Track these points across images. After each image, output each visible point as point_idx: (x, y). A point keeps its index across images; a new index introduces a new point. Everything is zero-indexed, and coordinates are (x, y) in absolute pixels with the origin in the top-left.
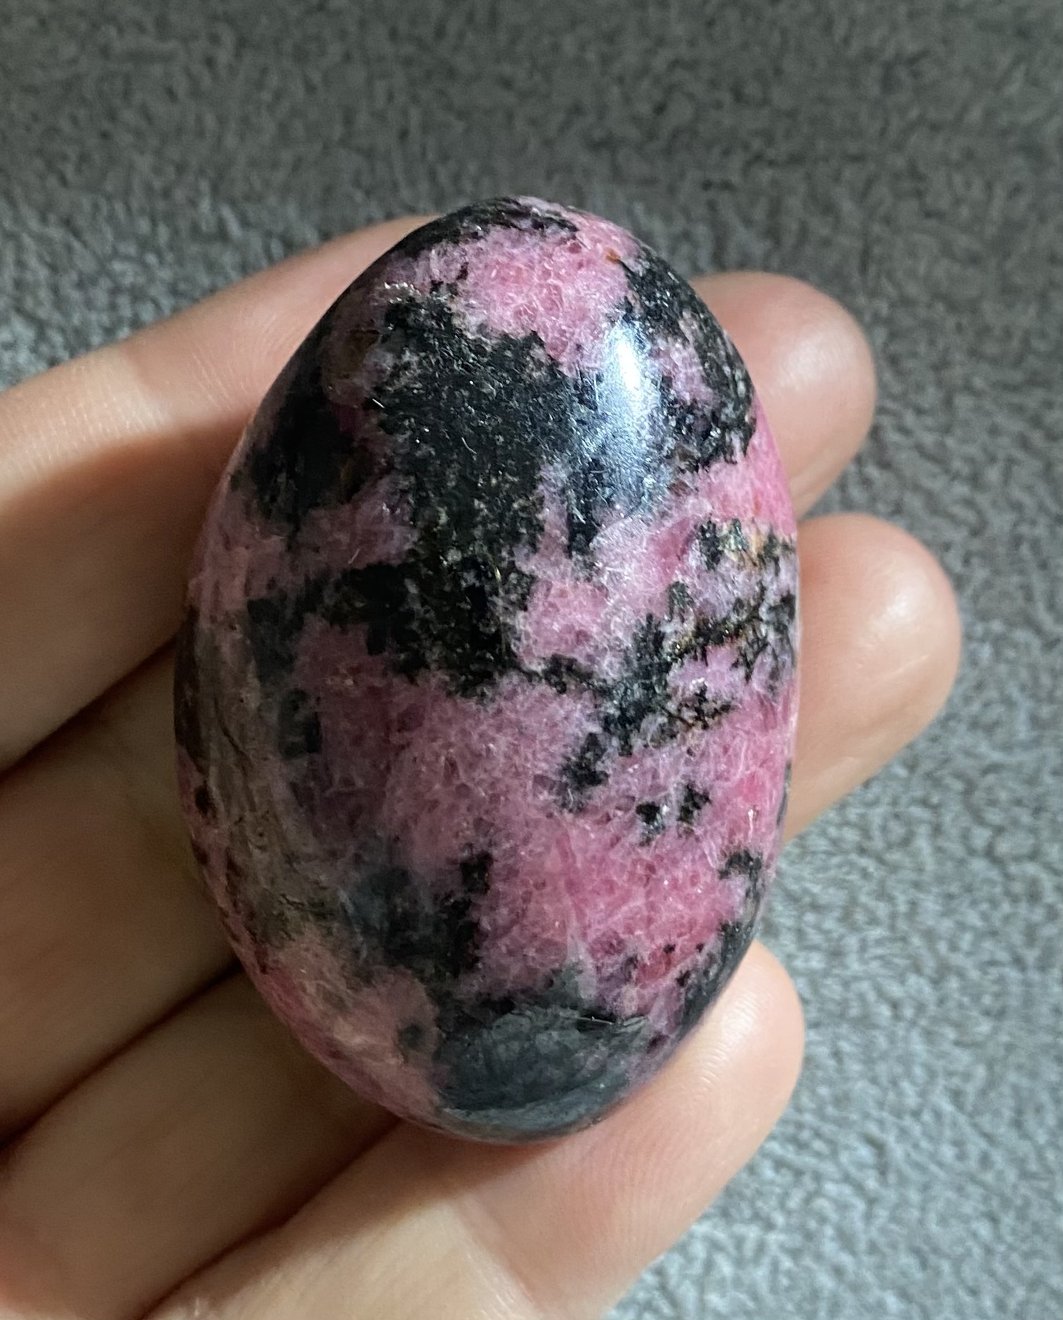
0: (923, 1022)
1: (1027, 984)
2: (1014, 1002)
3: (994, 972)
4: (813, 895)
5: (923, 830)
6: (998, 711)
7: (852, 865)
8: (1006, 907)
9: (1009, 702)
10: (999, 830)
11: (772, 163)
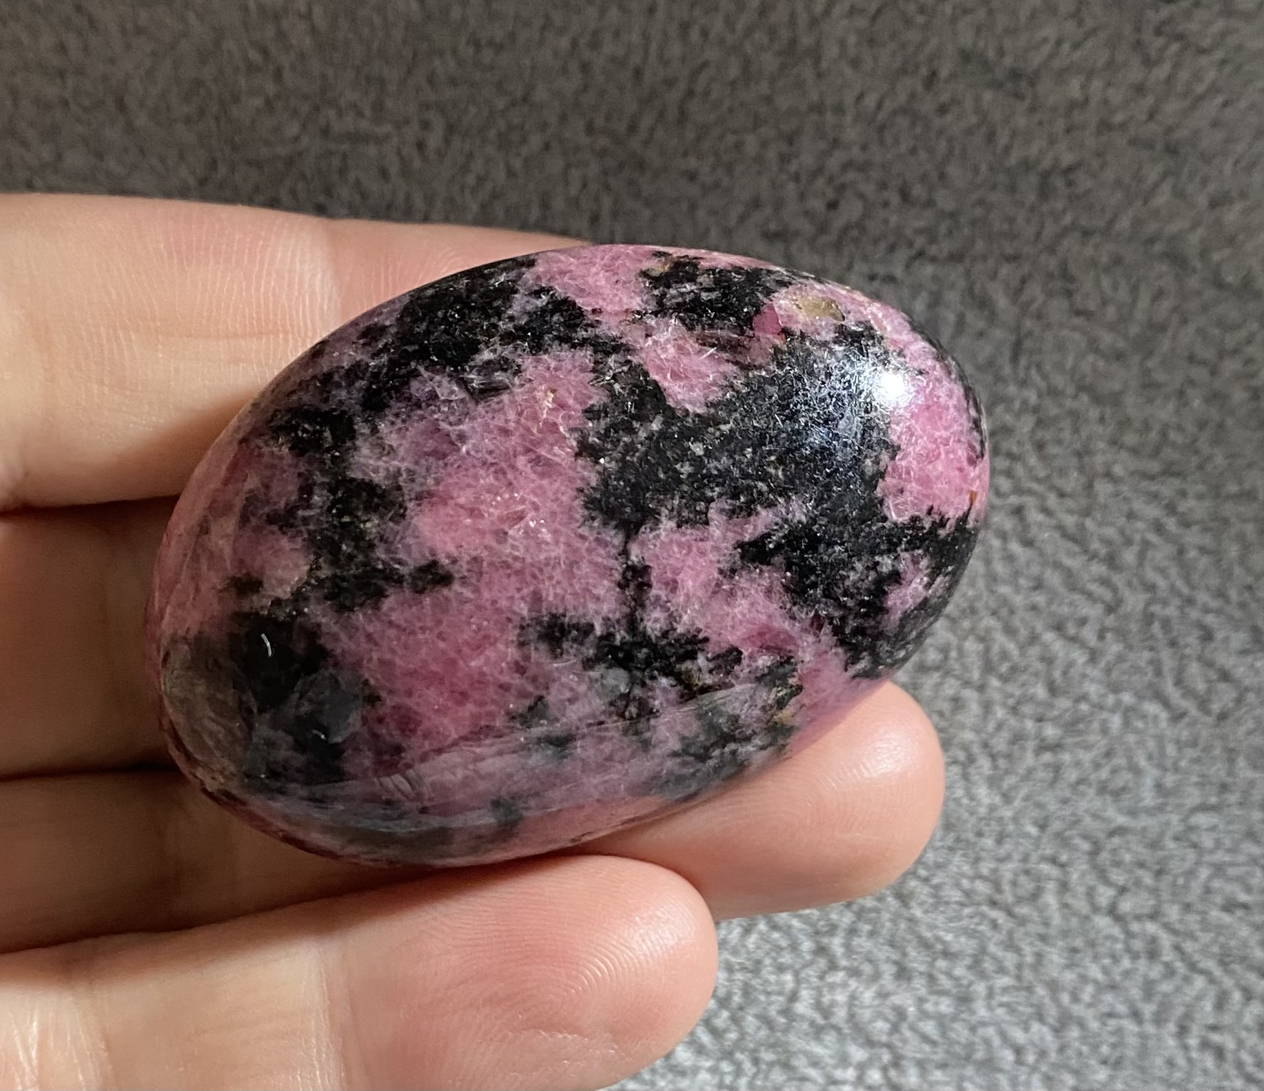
0: (1044, 1068)
1: (1143, 1037)
2: (1131, 1053)
3: (1112, 1023)
4: (943, 942)
5: (1051, 886)
6: (1125, 778)
7: (983, 916)
8: (1126, 963)
9: (1136, 770)
10: (1123, 890)
11: (933, 260)
